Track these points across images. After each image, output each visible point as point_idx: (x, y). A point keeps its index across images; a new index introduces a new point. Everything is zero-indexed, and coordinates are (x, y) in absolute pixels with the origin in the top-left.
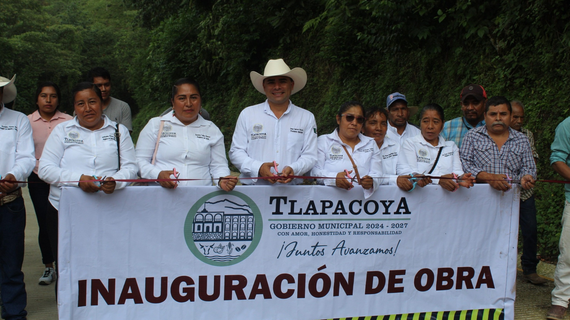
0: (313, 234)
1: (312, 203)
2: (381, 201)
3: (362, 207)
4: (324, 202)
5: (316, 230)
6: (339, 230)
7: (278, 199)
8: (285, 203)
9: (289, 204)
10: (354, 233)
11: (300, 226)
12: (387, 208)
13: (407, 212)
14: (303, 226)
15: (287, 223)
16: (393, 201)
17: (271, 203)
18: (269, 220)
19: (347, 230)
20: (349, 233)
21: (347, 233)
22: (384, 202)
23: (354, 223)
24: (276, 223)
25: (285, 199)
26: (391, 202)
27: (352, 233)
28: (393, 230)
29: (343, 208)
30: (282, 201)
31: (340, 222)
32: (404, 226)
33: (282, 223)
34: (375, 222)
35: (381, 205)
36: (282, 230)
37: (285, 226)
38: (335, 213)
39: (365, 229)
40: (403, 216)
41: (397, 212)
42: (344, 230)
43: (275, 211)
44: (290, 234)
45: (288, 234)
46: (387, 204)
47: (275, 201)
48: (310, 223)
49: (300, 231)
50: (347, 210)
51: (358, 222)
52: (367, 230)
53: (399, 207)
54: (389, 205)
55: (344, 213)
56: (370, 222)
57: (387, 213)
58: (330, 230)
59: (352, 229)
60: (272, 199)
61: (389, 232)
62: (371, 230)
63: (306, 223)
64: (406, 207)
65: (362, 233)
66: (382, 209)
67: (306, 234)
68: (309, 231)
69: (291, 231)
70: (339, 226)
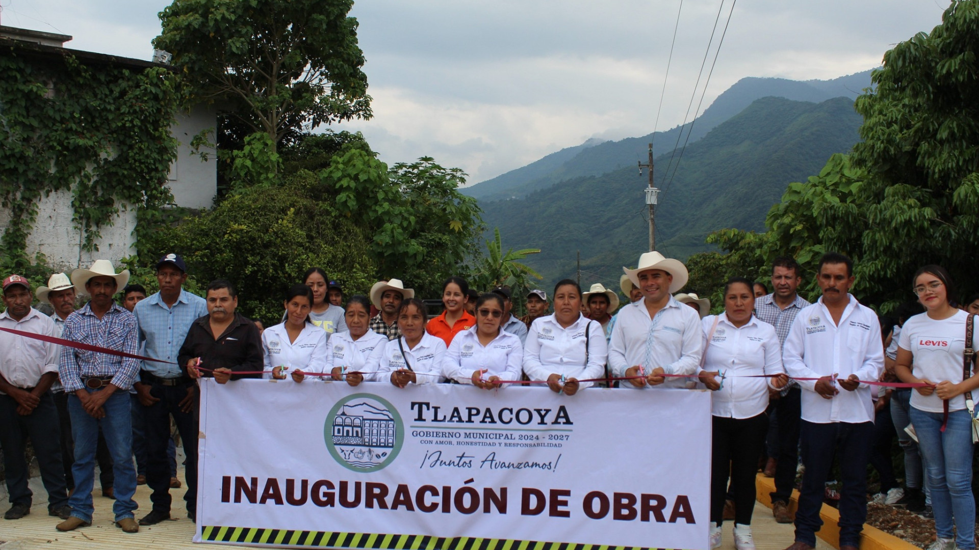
0: (459, 443)
1: (456, 410)
2: (535, 410)
3: (514, 416)
4: (470, 409)
5: (462, 439)
6: (489, 441)
7: (420, 405)
8: (428, 409)
9: (432, 411)
10: (506, 445)
11: (444, 435)
12: (542, 417)
13: (568, 422)
14: (447, 435)
15: (431, 430)
16: (550, 410)
17: (412, 408)
18: (411, 427)
19: (497, 441)
20: (500, 444)
21: (498, 445)
22: (539, 411)
23: (504, 433)
24: (419, 430)
25: (428, 405)
26: (547, 411)
27: (503, 445)
28: (550, 441)
29: (491, 417)
30: (424, 407)
31: (489, 432)
32: (565, 438)
33: (425, 430)
34: (529, 433)
35: (535, 414)
36: (425, 438)
37: (427, 434)
38: (483, 421)
39: (517, 441)
40: (562, 426)
41: (556, 422)
42: (494, 441)
43: (417, 417)
44: (434, 442)
45: (431, 442)
46: (543, 413)
47: (416, 407)
48: (455, 431)
49: (444, 439)
50: (496, 418)
51: (509, 433)
52: (520, 442)
53: (558, 417)
54: (546, 414)
55: (493, 421)
56: (524, 433)
57: (542, 422)
58: (477, 440)
59: (502, 440)
60: (413, 404)
61: (546, 444)
62: (524, 441)
63: (451, 431)
64: (566, 416)
65: (514, 445)
66: (536, 418)
67: (450, 443)
68: (454, 440)
69: (435, 439)
70: (488, 436)
